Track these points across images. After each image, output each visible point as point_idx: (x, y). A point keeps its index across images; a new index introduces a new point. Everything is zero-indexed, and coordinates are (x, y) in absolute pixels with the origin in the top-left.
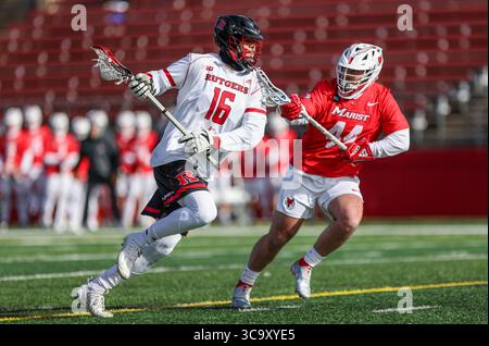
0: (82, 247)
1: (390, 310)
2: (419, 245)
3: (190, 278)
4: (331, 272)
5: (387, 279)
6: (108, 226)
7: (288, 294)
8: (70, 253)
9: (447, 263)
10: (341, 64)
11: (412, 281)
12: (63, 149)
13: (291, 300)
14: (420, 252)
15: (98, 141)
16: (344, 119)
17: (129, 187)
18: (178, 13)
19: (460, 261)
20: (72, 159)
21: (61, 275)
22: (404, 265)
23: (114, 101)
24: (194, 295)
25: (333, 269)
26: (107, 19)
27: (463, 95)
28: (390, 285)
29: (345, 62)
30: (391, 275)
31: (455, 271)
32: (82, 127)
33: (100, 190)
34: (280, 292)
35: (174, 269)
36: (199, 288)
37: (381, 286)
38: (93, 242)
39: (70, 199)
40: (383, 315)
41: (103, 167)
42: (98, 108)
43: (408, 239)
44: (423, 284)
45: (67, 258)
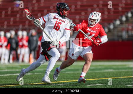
0: (8, 68)
1: (92, 85)
2: (100, 67)
3: (38, 76)
4: (76, 75)
5: (91, 77)
6: (15, 62)
7: (64, 81)
8: (5, 69)
9: (107, 72)
10: (90, 17)
11: (98, 77)
12: (3, 41)
13: (65, 82)
14: (100, 69)
15: (13, 39)
16: (90, 32)
17: (21, 51)
18: (34, 4)
19: (111, 72)
20: (5, 44)
21: (2, 75)
22: (96, 73)
23: (17, 28)
24: (38, 81)
25: (76, 74)
26: (15, 6)
27: (112, 27)
28: (92, 78)
29: (91, 17)
30: (92, 76)
31: (110, 75)
32: (8, 35)
33: (13, 52)
34: (62, 80)
35: (33, 74)
36: (40, 79)
37: (89, 79)
38: (11, 66)
39: (5, 55)
40: (90, 86)
41: (14, 46)
42: (12, 30)
43: (96, 66)
44: (101, 78)
45: (4, 71)
